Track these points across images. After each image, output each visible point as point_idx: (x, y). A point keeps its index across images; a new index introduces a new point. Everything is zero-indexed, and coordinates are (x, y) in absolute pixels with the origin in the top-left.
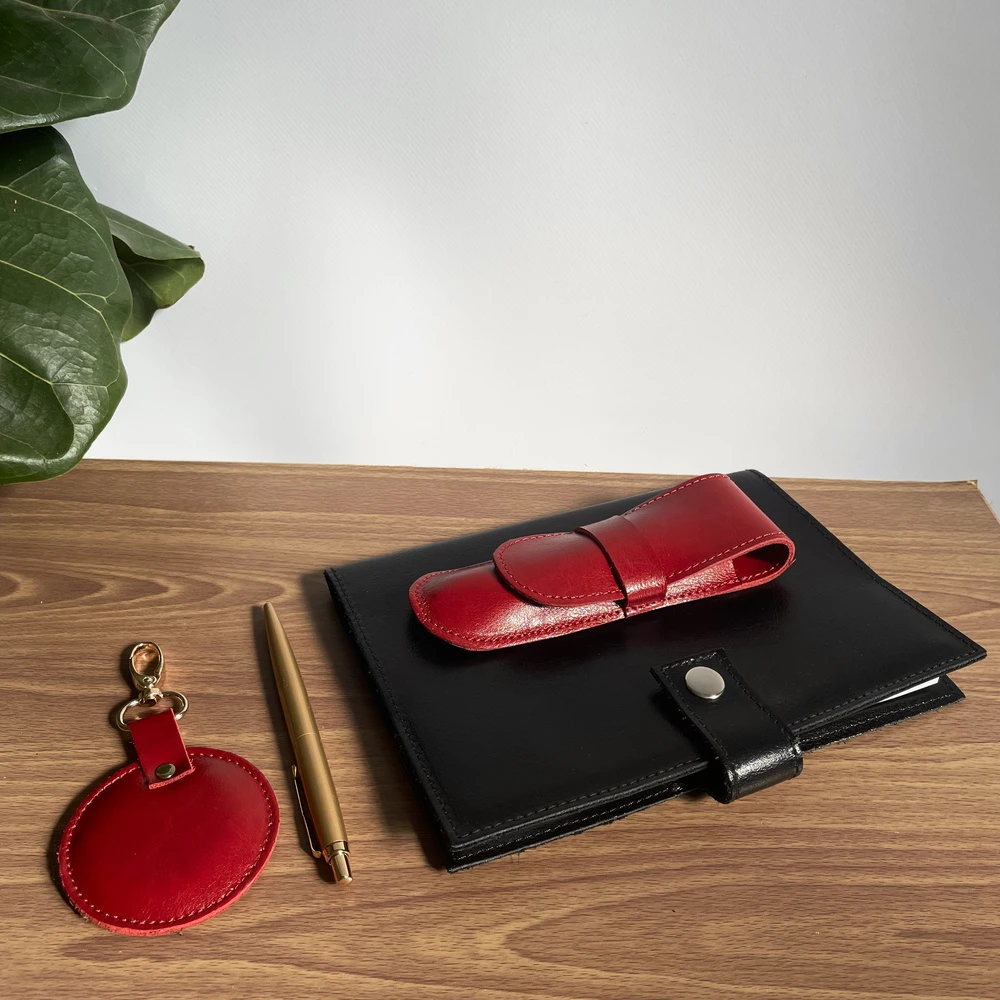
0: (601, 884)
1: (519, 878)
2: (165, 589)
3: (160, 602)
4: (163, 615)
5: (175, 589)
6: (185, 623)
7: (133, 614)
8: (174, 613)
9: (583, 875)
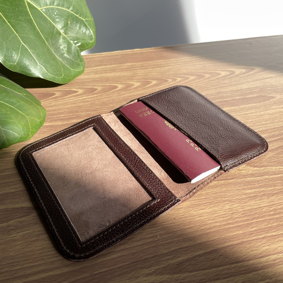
2: (77, 92)
3: (78, 95)
4: (81, 98)
5: (80, 91)
6: (90, 100)
7: (70, 100)
8: (84, 97)
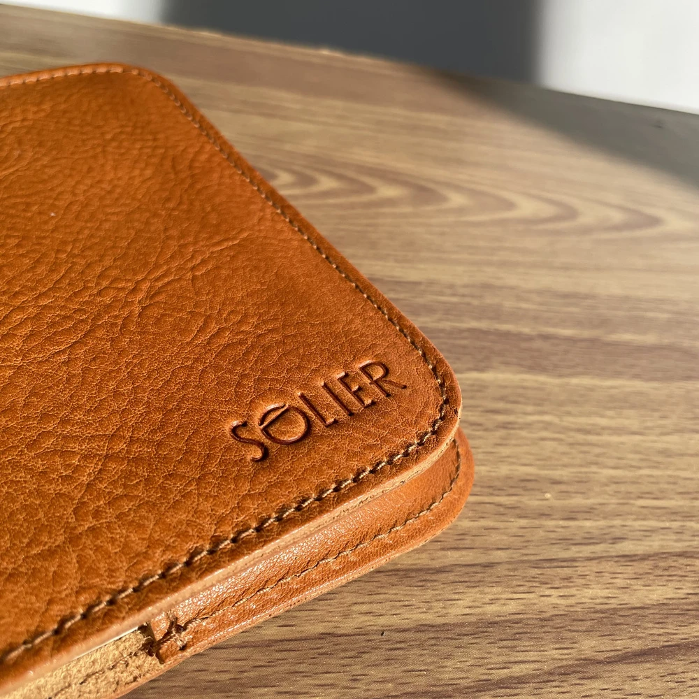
0: (676, 665)
1: (521, 657)
9: (636, 645)
